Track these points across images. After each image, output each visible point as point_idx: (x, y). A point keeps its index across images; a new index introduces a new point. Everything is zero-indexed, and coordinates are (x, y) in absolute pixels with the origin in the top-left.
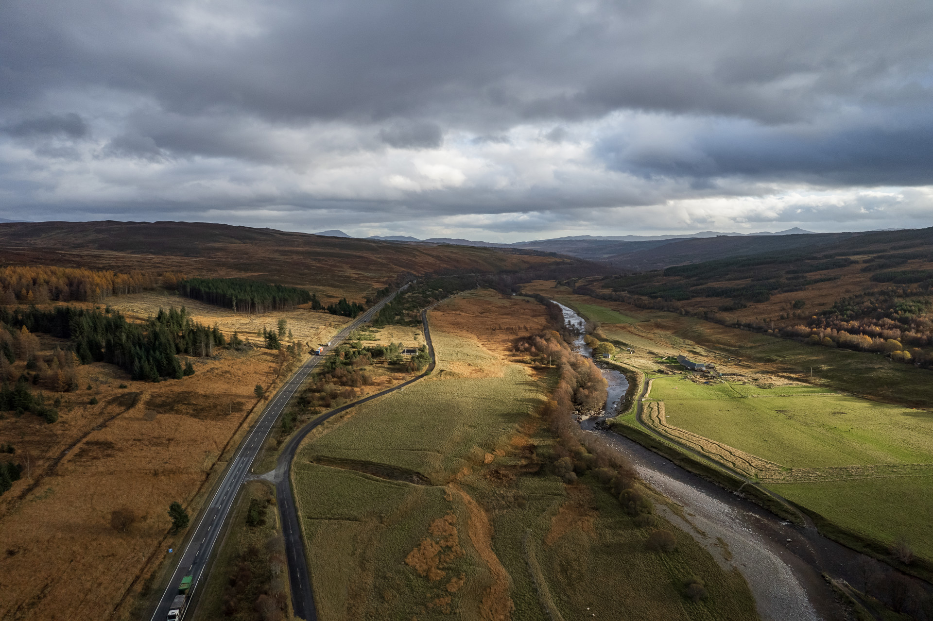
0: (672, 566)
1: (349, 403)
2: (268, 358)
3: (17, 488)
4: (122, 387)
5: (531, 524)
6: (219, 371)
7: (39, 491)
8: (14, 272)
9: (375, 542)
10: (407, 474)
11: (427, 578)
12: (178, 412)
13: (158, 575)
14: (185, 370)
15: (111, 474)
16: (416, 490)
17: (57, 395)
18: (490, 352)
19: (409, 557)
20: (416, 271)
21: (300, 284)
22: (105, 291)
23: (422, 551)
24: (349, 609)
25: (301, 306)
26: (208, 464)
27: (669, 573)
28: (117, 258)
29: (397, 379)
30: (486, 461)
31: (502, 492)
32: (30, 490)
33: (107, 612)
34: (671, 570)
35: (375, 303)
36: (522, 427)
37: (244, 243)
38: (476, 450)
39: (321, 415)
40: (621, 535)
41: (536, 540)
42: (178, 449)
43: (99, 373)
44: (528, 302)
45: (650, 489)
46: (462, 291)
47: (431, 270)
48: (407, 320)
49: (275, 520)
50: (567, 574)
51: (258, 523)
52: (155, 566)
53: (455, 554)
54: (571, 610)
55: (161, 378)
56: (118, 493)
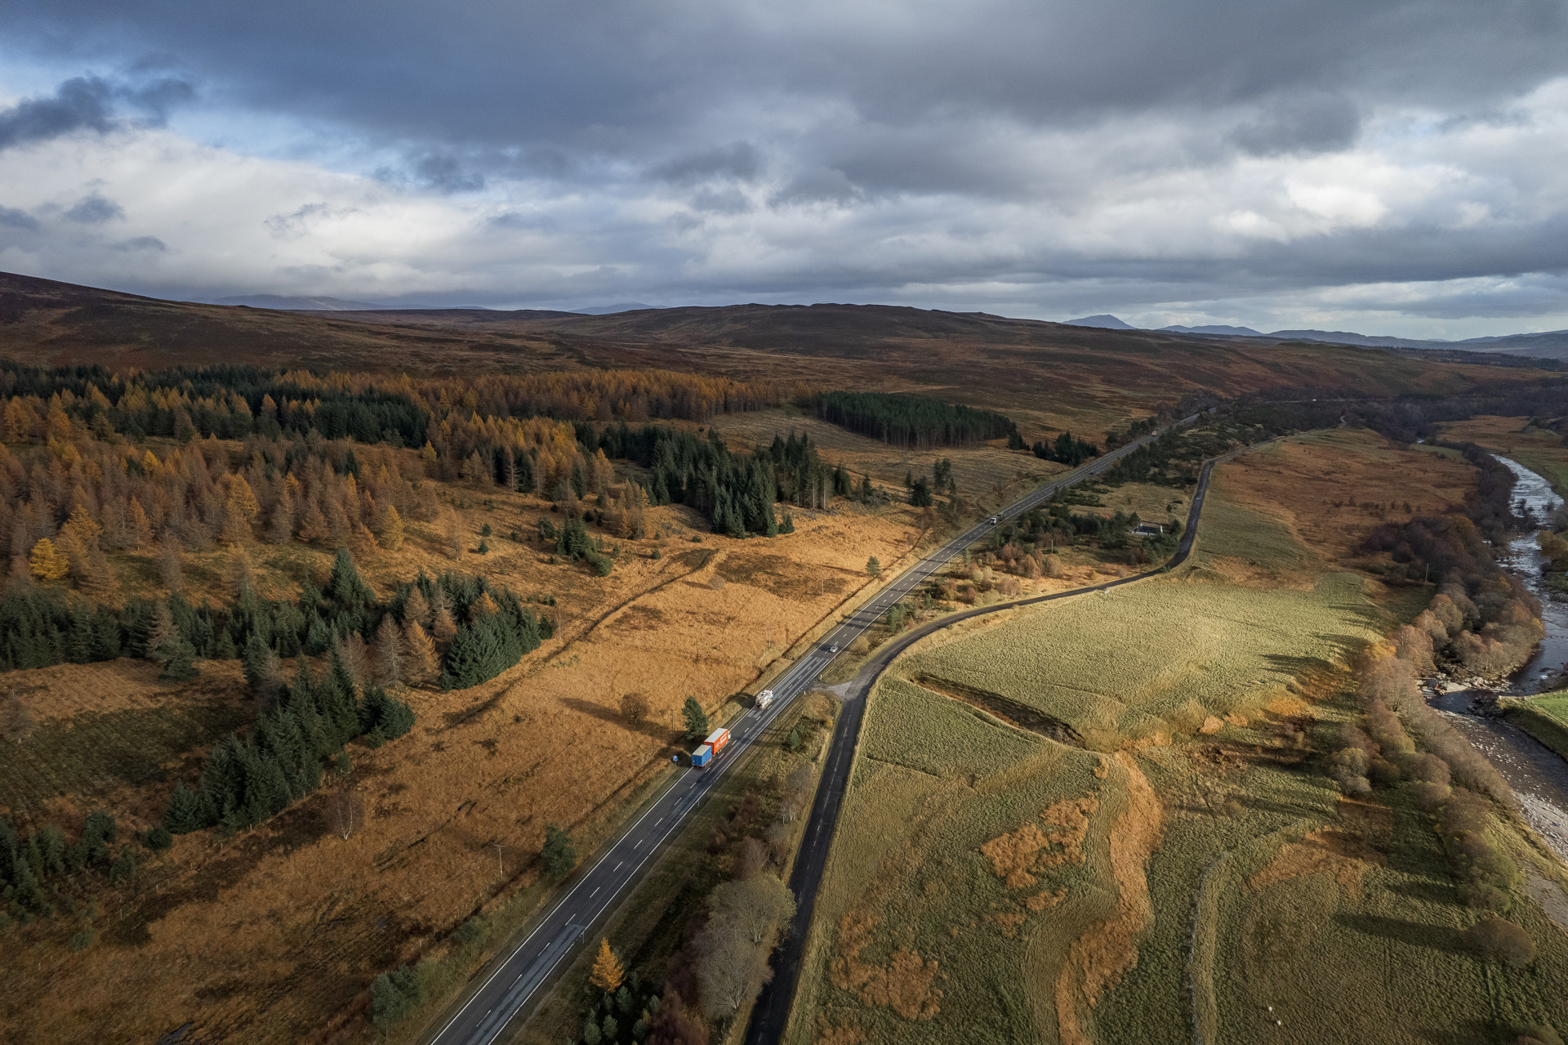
0: (1504, 994)
1: (1007, 601)
2: (907, 518)
3: (546, 647)
4: (695, 540)
5: (1235, 846)
6: (829, 533)
7: (565, 657)
8: (614, 377)
9: (949, 811)
10: (1050, 724)
11: (1003, 881)
12: (754, 583)
13: (653, 784)
14: (781, 525)
15: (646, 650)
16: (1051, 750)
17: (618, 541)
18: (1307, 546)
19: (991, 844)
20: (1224, 391)
21: (1002, 406)
22: (713, 406)
23: (1014, 840)
24: (868, 890)
25: (994, 442)
26: (766, 658)
27: (1489, 1004)
28: (748, 359)
29: (1107, 573)
30: (1204, 730)
31: (1208, 784)
32: (557, 653)
33: (584, 810)
34: (1497, 1000)
35: (1123, 444)
36: (1303, 683)
37: (936, 337)
38: (1192, 707)
39: (953, 613)
40: (1415, 909)
41: (1233, 873)
42: (736, 633)
43: (674, 518)
44: (1443, 457)
45: (1534, 844)
46: (1304, 429)
47: (1255, 390)
48: (1170, 475)
49: (819, 751)
50: (1262, 942)
51: (796, 749)
52: (652, 774)
53: (1066, 858)
54: (1238, 999)
55: (745, 534)
56: (645, 675)
